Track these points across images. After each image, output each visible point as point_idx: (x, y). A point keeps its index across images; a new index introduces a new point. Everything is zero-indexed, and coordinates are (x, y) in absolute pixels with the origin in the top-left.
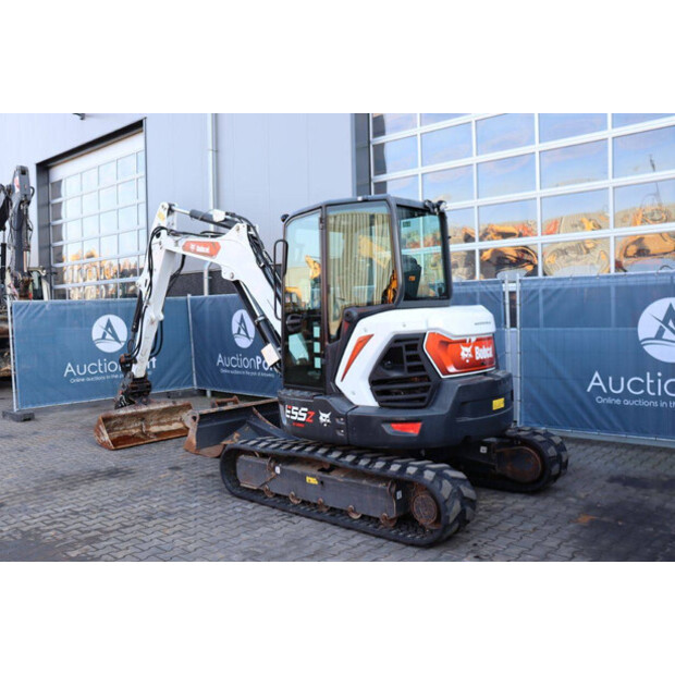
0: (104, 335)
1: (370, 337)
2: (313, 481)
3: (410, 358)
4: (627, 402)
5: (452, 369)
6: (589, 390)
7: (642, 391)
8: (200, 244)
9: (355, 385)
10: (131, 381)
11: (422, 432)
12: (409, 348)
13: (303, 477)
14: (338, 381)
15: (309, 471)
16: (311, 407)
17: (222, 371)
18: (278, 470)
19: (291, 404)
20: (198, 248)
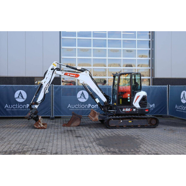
1: (140, 96)
2: (130, 122)
8: (72, 74)
14: (133, 104)
15: (129, 120)
16: (131, 108)
17: (7, 110)
18: (121, 121)
19: (125, 108)
20: (71, 75)
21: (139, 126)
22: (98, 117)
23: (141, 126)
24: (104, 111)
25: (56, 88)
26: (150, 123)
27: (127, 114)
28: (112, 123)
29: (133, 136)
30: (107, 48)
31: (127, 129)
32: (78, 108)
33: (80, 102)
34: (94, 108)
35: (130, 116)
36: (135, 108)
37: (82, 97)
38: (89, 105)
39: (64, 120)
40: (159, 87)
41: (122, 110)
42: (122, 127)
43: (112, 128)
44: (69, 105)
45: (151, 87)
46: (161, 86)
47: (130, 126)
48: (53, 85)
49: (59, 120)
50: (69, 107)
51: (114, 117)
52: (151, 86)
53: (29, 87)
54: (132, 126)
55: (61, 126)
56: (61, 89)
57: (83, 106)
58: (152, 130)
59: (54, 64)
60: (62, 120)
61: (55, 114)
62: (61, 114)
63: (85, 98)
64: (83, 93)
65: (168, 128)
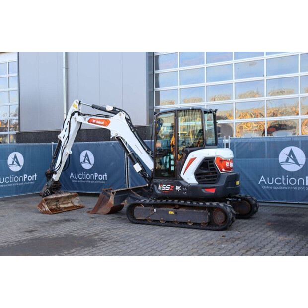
0: (13, 162)
1: (195, 158)
2: (172, 213)
3: (210, 166)
4: (275, 188)
5: (223, 170)
6: (259, 183)
7: (281, 183)
8: (99, 120)
9: (189, 176)
10: (53, 183)
11: (216, 192)
12: (210, 162)
13: (168, 211)
14: (182, 175)
16: (172, 184)
17: (73, 181)
18: (155, 210)
19: (162, 184)
20: (98, 122)
21: (190, 224)
22: (113, 200)
23: (194, 224)
28: (139, 213)
41: (158, 188)
42: (156, 223)
59: (74, 106)
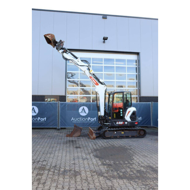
1: (130, 111)
2: (123, 133)
9: (128, 118)
14: (125, 118)
15: (122, 131)
18: (115, 133)
19: (118, 122)
21: (130, 137)
23: (132, 136)
24: (101, 123)
25: (61, 104)
26: (139, 133)
27: (120, 126)
28: (108, 134)
29: (126, 146)
30: (103, 73)
31: (120, 139)
32: (80, 121)
33: (81, 116)
34: (93, 121)
35: (123, 128)
36: (126, 121)
37: (83, 112)
38: (89, 118)
39: (68, 130)
40: (144, 104)
41: (116, 123)
42: (116, 138)
43: (108, 138)
44: (73, 118)
45: (139, 104)
46: (146, 103)
47: (123, 137)
48: (59, 102)
49: (64, 130)
50: (73, 120)
51: (109, 129)
52: (138, 102)
53: (40, 103)
54: (124, 136)
55: (64, 136)
56: (66, 105)
57: (84, 119)
58: (141, 140)
60: (66, 130)
61: (61, 126)
62: (66, 126)
63: (85, 113)
64: (83, 109)
65: (153, 137)
